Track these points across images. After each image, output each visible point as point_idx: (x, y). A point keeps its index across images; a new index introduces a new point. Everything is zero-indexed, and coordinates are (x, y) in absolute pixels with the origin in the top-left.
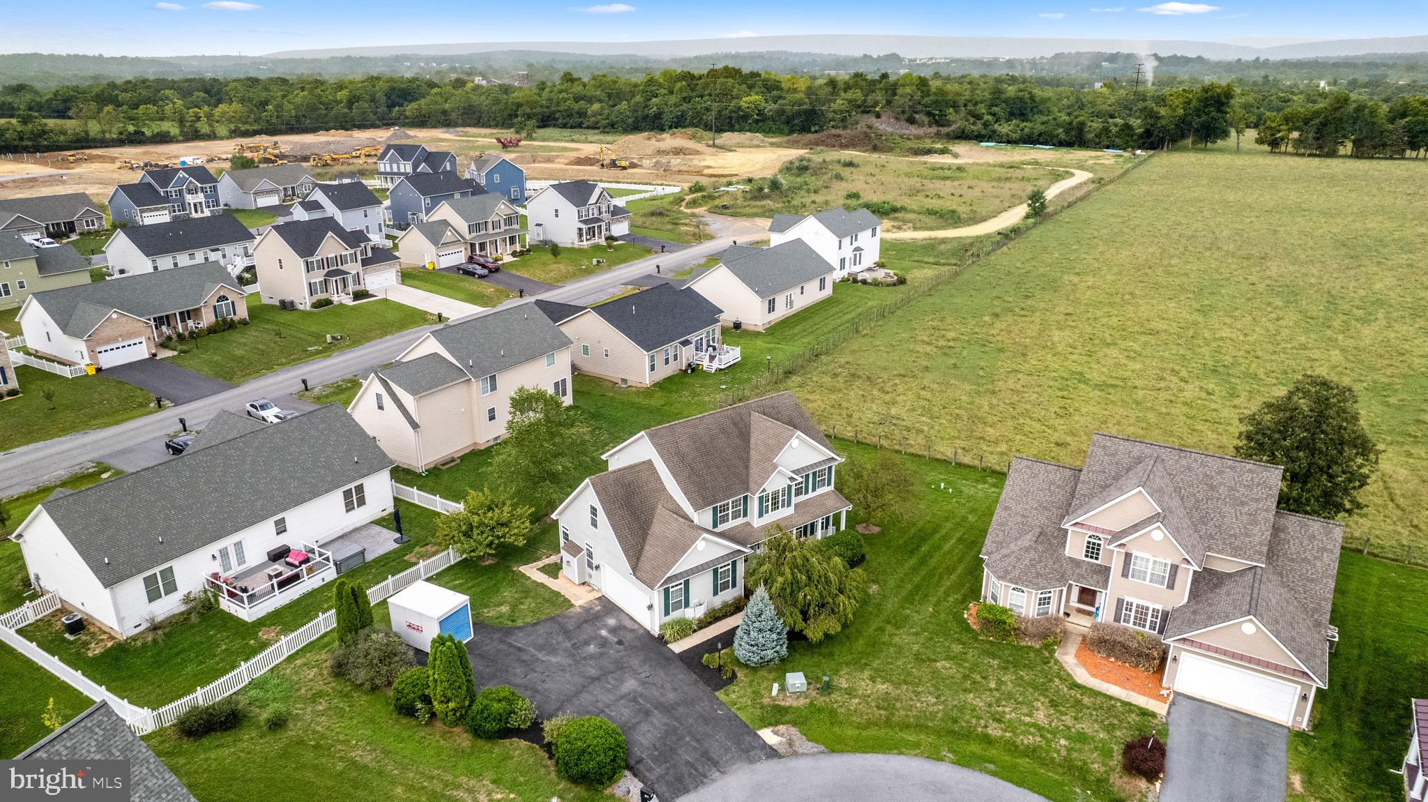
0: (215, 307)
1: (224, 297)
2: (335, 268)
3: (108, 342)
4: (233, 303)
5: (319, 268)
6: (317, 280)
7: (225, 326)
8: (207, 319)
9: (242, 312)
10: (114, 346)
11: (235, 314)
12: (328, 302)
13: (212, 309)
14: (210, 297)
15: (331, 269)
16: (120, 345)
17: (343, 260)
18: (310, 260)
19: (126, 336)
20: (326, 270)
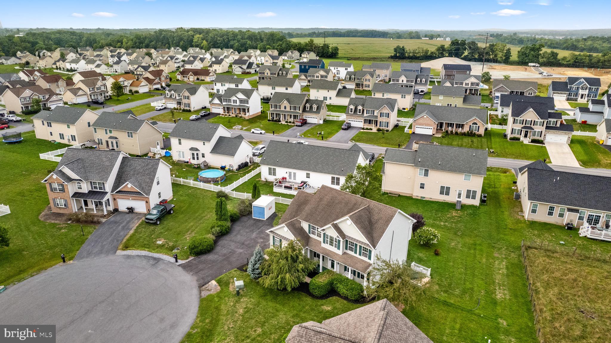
0: (470, 126)
1: (476, 123)
2: (529, 125)
3: (420, 125)
4: (479, 127)
5: (520, 123)
6: (517, 128)
7: (471, 134)
8: (466, 129)
9: (482, 132)
10: (422, 127)
11: (478, 131)
12: (518, 139)
13: (469, 127)
14: (470, 122)
15: (527, 125)
16: (424, 127)
17: (535, 123)
18: (516, 118)
19: (428, 125)
20: (524, 125)
